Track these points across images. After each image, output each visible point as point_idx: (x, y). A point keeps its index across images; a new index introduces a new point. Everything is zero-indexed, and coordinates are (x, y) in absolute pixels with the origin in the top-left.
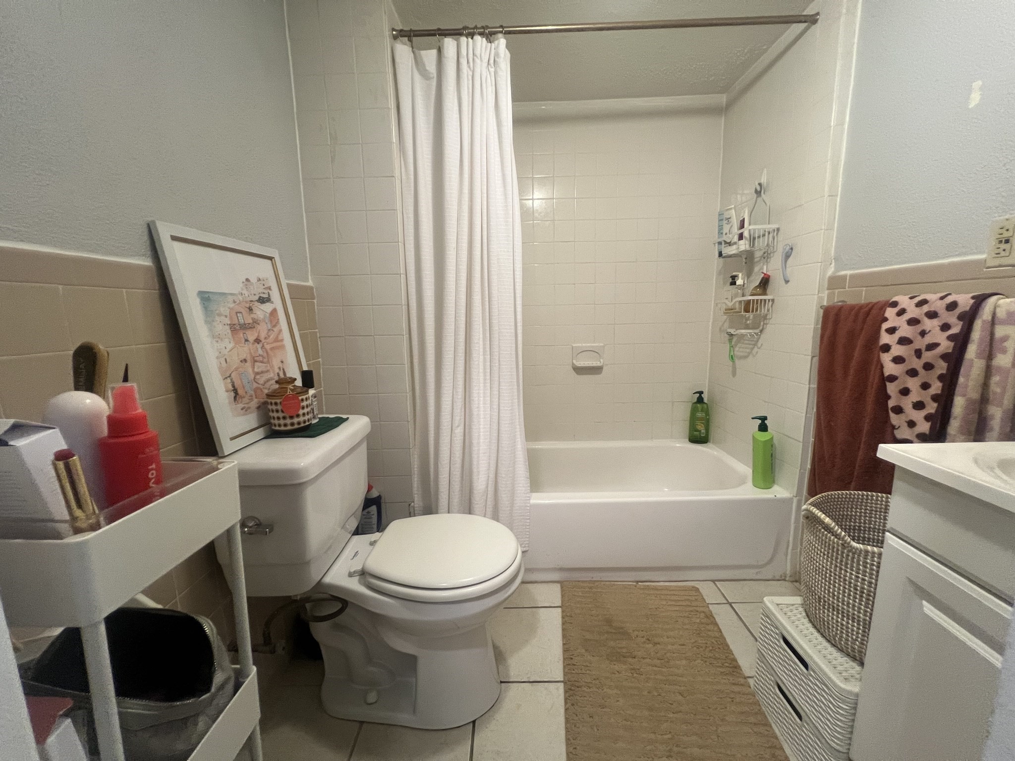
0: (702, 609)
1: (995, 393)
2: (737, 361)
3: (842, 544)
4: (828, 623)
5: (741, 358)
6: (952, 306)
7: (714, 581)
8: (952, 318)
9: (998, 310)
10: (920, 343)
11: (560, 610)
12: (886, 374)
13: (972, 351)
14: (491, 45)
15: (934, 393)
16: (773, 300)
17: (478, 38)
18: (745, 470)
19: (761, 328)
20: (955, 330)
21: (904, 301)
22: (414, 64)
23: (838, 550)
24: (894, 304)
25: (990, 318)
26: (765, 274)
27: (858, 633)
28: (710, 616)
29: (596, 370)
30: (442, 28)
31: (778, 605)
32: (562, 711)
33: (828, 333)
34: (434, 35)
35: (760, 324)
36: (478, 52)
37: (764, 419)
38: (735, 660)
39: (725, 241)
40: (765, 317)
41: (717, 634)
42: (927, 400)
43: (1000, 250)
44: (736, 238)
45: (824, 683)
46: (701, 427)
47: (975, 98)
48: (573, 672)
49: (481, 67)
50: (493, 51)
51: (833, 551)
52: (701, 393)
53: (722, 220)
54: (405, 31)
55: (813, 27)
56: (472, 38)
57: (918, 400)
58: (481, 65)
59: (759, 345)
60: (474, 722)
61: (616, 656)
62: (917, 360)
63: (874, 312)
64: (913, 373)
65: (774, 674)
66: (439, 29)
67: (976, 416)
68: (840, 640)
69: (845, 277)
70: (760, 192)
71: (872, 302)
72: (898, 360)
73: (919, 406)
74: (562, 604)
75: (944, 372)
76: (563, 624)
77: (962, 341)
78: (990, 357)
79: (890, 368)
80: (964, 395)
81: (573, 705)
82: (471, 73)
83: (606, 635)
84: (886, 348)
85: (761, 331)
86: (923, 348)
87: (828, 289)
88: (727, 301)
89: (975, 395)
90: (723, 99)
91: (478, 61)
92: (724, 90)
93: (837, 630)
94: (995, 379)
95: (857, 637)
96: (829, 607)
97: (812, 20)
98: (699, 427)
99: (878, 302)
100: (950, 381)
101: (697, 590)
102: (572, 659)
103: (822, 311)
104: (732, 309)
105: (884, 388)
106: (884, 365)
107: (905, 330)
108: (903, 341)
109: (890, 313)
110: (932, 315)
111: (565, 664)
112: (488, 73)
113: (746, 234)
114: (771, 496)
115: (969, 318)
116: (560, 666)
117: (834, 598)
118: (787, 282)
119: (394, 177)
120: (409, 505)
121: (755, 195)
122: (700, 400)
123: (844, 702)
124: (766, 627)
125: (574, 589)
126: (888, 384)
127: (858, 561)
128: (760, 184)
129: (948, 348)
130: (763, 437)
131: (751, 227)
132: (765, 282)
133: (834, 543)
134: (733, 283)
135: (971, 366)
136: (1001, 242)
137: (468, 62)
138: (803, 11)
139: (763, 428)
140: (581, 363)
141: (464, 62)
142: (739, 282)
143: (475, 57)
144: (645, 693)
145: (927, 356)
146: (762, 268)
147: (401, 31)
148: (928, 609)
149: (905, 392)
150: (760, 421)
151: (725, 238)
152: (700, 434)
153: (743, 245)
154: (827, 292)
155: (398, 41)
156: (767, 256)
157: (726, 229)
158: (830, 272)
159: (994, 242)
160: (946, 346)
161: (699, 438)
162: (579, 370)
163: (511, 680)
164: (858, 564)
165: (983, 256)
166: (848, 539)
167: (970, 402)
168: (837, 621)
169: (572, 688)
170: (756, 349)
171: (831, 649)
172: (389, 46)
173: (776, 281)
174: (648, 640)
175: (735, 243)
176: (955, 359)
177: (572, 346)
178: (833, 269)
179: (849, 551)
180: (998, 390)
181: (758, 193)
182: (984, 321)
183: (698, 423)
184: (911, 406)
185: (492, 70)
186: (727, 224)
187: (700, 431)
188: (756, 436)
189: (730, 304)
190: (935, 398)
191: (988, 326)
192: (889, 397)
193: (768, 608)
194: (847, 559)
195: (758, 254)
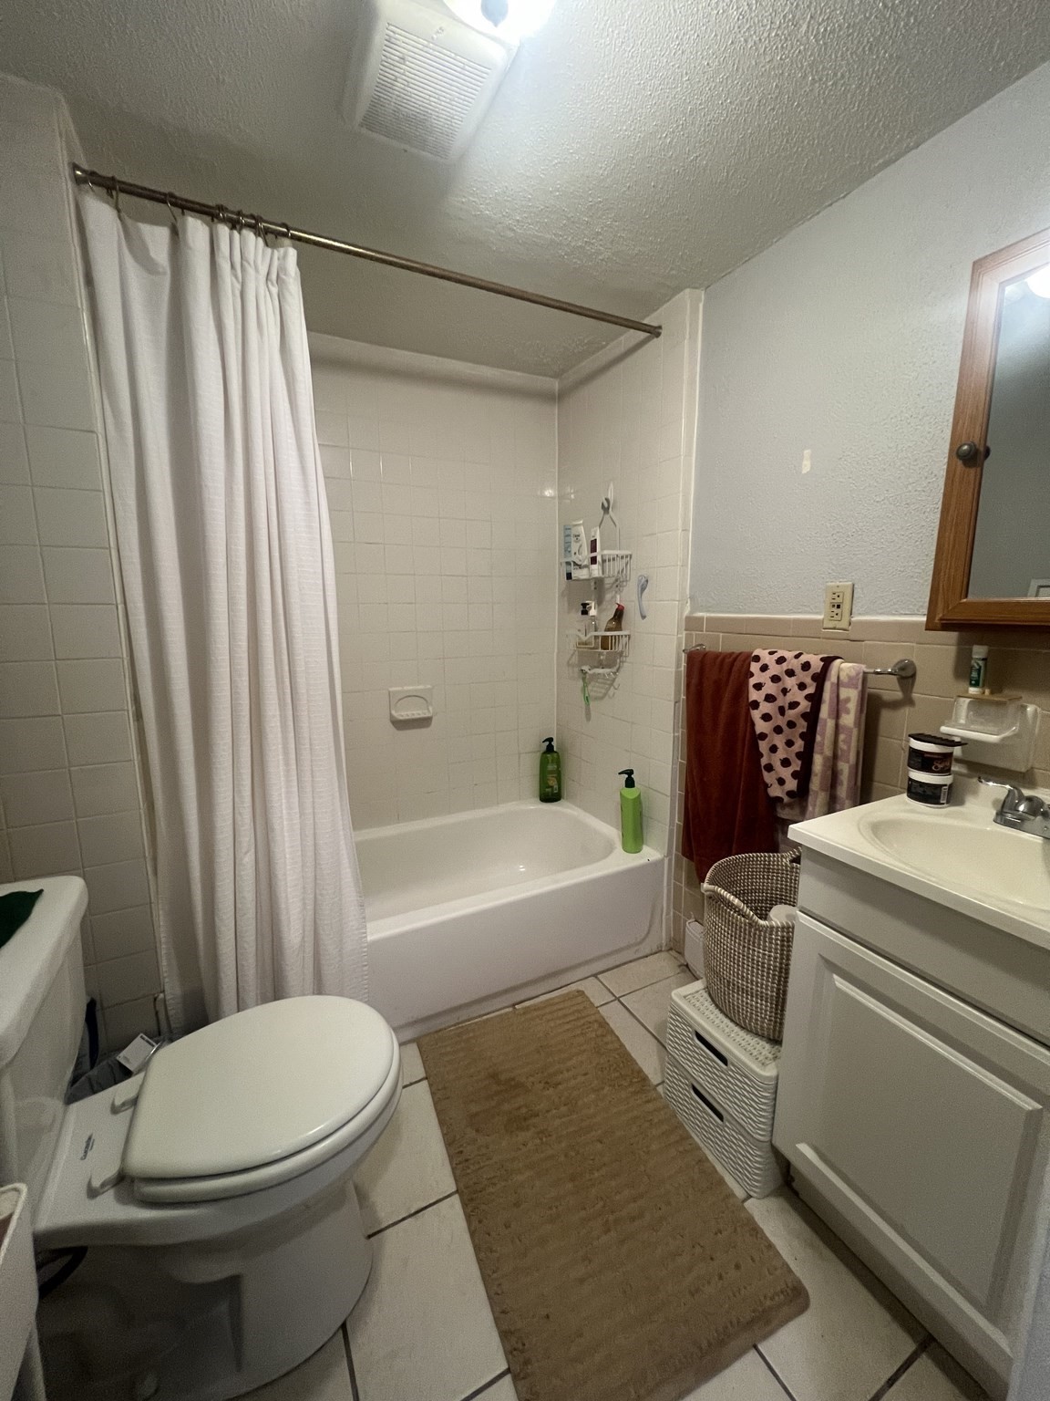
0: (593, 1018)
1: (842, 750)
2: (591, 704)
3: (750, 924)
4: (738, 1007)
5: (596, 699)
6: (806, 666)
7: (595, 976)
8: (806, 678)
9: (841, 674)
10: (783, 701)
11: (425, 1083)
12: (758, 731)
13: (825, 711)
14: (272, 253)
15: (797, 751)
16: (629, 636)
17: (249, 235)
18: (612, 833)
19: (617, 666)
20: (811, 690)
21: (767, 658)
22: (123, 237)
23: (745, 930)
24: (757, 659)
25: (836, 681)
26: (619, 605)
27: (766, 1011)
28: (603, 1024)
29: (423, 722)
30: (177, 194)
31: (685, 997)
32: (467, 1237)
33: (694, 681)
34: (164, 202)
35: (614, 662)
36: (251, 256)
37: (630, 773)
38: (640, 1071)
39: (574, 562)
40: (621, 654)
41: (617, 1045)
42: (793, 758)
43: (834, 614)
44: (586, 562)
45: (744, 1074)
46: (553, 782)
47: (806, 466)
48: (469, 1171)
49: (255, 283)
50: (276, 263)
51: (741, 932)
52: (550, 740)
53: (569, 536)
54: (100, 176)
55: (655, 339)
56: (240, 233)
57: (785, 756)
58: (256, 279)
59: (616, 684)
60: (344, 1326)
61: (518, 1122)
62: (781, 717)
63: (738, 664)
64: (778, 730)
65: (689, 1077)
66: (172, 195)
67: (829, 773)
68: (750, 1021)
69: (701, 619)
70: (608, 508)
71: (733, 653)
72: (766, 717)
73: (786, 763)
74: (426, 1072)
75: (805, 730)
76: (435, 1104)
77: (816, 699)
78: (837, 717)
79: (761, 726)
80: (822, 753)
81: (480, 1222)
82: (238, 286)
83: (496, 1098)
84: (755, 705)
85: (618, 670)
86: (787, 706)
87: (686, 630)
88: (579, 634)
89: (828, 752)
90: (556, 385)
91: (251, 271)
92: (556, 375)
93: (747, 1012)
94: (842, 737)
95: (766, 1015)
96: (738, 991)
97: (654, 332)
98: (551, 783)
99: (740, 654)
100: (809, 737)
101: (581, 993)
102: (461, 1152)
103: (683, 656)
104: (586, 644)
105: (757, 746)
106: (756, 723)
107: (770, 688)
108: (770, 698)
109: (755, 667)
110: (790, 673)
111: (454, 1165)
112: (268, 293)
113: (599, 559)
114: (644, 861)
115: (820, 678)
116: (447, 1170)
117: (743, 980)
118: (644, 617)
119: (92, 432)
120: (155, 999)
121: (602, 512)
122: (550, 749)
123: (765, 1090)
124: (677, 1026)
125: (439, 1044)
126: (760, 742)
127: (765, 937)
128: (607, 500)
129: (806, 708)
130: (631, 794)
131: (606, 552)
132: (619, 614)
133: (741, 922)
134: (585, 612)
135: (825, 725)
136: (834, 606)
137: (233, 267)
138: (643, 319)
139: (630, 783)
140: (404, 714)
141: (225, 266)
142: (593, 612)
143: (245, 263)
144: (562, 1158)
145: (791, 714)
146: (614, 597)
147: (93, 173)
148: (839, 982)
149: (774, 749)
150: (626, 776)
151: (574, 558)
152: (552, 790)
153: (596, 570)
154: (684, 633)
155: (86, 187)
156: (619, 584)
157: (574, 547)
158: (687, 612)
159: (828, 605)
160: (805, 705)
161: (550, 795)
162: (400, 725)
163: (383, 1226)
164: (765, 942)
165: (820, 617)
166: (755, 918)
167: (826, 759)
168: (747, 1003)
169: (472, 1196)
170: (612, 691)
171: (742, 1033)
172: (71, 196)
173: (631, 615)
174: (547, 1083)
175: (586, 566)
176: (812, 717)
177: (389, 692)
178: (689, 609)
179: (756, 930)
180: (845, 747)
181: (606, 510)
182: (832, 684)
183: (550, 776)
184: (779, 763)
185: (275, 290)
186: (576, 542)
187: (552, 787)
188: (625, 795)
189: (584, 639)
190: (799, 755)
191: (835, 688)
192: (762, 755)
193: (675, 1003)
194: (755, 938)
195: (608, 582)
